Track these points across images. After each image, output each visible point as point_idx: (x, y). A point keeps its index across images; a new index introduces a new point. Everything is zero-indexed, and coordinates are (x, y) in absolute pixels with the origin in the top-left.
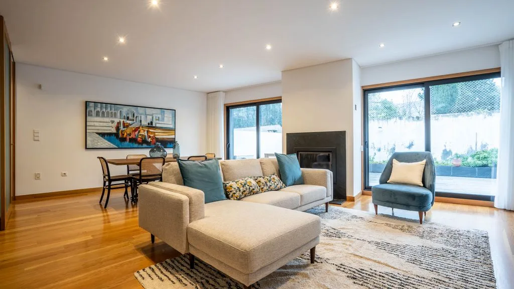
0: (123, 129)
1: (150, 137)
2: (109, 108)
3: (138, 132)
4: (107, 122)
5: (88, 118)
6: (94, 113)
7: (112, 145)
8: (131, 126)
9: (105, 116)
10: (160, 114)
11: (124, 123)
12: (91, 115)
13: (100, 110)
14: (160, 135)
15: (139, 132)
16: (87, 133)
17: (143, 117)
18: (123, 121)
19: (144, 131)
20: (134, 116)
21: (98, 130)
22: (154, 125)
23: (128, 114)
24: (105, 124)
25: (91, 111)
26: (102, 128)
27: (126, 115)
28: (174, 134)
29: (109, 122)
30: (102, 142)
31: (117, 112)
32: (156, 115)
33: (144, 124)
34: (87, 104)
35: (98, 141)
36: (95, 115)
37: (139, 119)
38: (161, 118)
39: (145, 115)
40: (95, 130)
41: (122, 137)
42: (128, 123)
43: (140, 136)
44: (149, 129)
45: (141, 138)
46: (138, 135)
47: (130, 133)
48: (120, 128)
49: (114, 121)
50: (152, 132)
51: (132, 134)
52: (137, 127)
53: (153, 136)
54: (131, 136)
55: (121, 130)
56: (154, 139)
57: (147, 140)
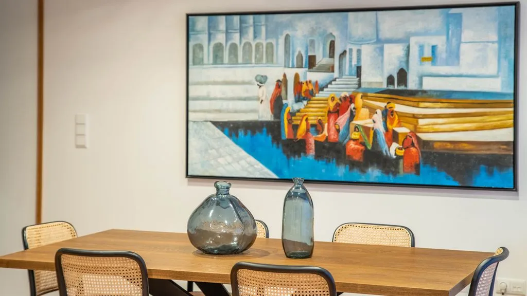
0: (297, 107)
1: (394, 137)
2: (251, 30)
3: (347, 115)
4: (243, 83)
5: (193, 70)
6: (207, 54)
7: (260, 169)
8: (320, 95)
9: (240, 60)
10: (437, 33)
11: (298, 84)
12: (199, 62)
13: (224, 42)
14: (442, 130)
15: (352, 117)
16: (190, 124)
17: (367, 51)
18: (297, 76)
19: (373, 111)
20: (332, 55)
21: (219, 111)
22: (412, 85)
23: (312, 42)
24: (239, 91)
25: (201, 47)
26: (232, 105)
27: (307, 52)
28: (512, 121)
29: (249, 83)
30: (230, 155)
31: (274, 43)
32: (421, 39)
33: (370, 83)
34: (190, 23)
35: (217, 150)
36: (211, 61)
37: (351, 61)
38: (445, 47)
39: (375, 43)
40: (209, 111)
41: (292, 137)
42: (314, 80)
43: (355, 135)
44: (392, 105)
45: (360, 141)
46: (348, 128)
47: (320, 122)
48: (284, 102)
49: (265, 78)
50: (402, 116)
51: (326, 125)
52: (345, 98)
53: (410, 132)
54: (322, 133)
55: (287, 111)
56: (413, 145)
57: (384, 152)
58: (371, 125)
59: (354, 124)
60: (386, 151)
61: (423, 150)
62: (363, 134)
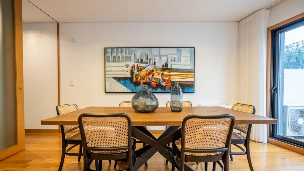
0: (137, 73)
1: (164, 80)
2: (124, 52)
4: (122, 67)
5: (107, 63)
6: (111, 59)
7: (127, 90)
8: (144, 70)
9: (121, 61)
10: (175, 54)
11: (138, 67)
12: (109, 61)
13: (116, 56)
14: (177, 78)
15: (153, 75)
16: (106, 78)
17: (157, 58)
18: (137, 65)
19: (159, 74)
20: (147, 59)
21: (114, 74)
22: (169, 67)
23: (142, 56)
24: (120, 69)
25: (109, 57)
26: (118, 73)
27: (140, 58)
28: (193, 76)
29: (124, 67)
30: (118, 86)
31: (131, 56)
32: (171, 56)
33: (158, 67)
34: (106, 50)
35: (114, 85)
36: (112, 61)
37: (153, 61)
38: (177, 58)
39: (159, 56)
40: (112, 75)
41: (136, 81)
42: (142, 66)
43: (154, 80)
44: (163, 72)
45: (155, 82)
46: (152, 78)
47: (144, 77)
48: (134, 72)
49: (128, 65)
50: (166, 75)
51: (146, 78)
52: (151, 70)
53: (168, 79)
54: (145, 80)
55: (135, 74)
56: (169, 82)
57: (162, 84)
58: (158, 78)
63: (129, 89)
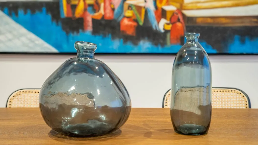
7: (40, 44)
14: (204, 7)
30: (10, 32)
41: (71, 15)
43: (128, 13)
45: (133, 18)
46: (122, 7)
47: (97, 2)
51: (102, 5)
53: (176, 10)
54: (98, 11)
56: (179, 20)
57: (154, 28)
58: (142, 4)
59: (127, 4)
60: (156, 26)
61: (187, 25)
62: (136, 12)
63: (47, 40)
